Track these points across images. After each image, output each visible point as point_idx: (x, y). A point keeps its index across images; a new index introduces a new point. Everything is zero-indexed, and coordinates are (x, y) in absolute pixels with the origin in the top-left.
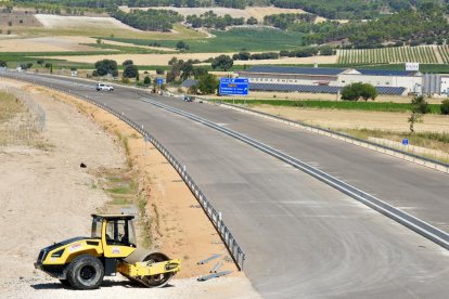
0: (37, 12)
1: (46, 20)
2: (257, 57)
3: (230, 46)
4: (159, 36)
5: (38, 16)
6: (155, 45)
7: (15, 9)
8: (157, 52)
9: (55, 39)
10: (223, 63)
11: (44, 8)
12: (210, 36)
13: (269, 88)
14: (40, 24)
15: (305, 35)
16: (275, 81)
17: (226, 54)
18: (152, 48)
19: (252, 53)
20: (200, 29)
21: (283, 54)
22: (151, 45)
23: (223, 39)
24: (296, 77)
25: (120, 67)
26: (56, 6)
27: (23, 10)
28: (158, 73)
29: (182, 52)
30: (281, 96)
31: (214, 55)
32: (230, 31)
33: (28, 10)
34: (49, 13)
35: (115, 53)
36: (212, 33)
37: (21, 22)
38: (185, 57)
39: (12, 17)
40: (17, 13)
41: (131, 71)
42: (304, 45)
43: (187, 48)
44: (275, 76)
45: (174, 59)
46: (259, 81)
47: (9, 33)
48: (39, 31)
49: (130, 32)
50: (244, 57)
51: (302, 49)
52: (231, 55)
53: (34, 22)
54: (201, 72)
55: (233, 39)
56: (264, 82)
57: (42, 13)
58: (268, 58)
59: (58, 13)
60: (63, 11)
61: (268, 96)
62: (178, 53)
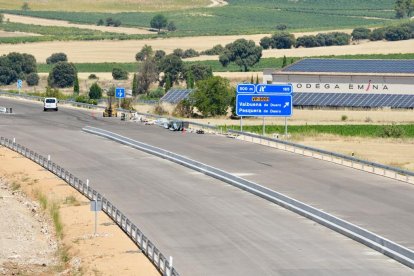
2: (308, 43)
3: (255, 22)
6: (110, 23)
8: (112, 37)
10: (242, 56)
13: (334, 103)
16: (344, 88)
17: (247, 38)
18: (103, 29)
19: (298, 35)
21: (359, 36)
22: (100, 23)
24: (384, 79)
25: (42, 68)
28: (117, 76)
29: (163, 35)
30: (357, 117)
31: (225, 41)
35: (32, 40)
38: (168, 45)
41: (63, 74)
42: (399, 16)
43: (172, 28)
44: (342, 79)
45: (147, 50)
46: (313, 89)
50: (283, 43)
51: (396, 23)
52: (256, 39)
54: (199, 73)
56: (322, 89)
58: (329, 43)
61: (332, 117)
62: (155, 38)
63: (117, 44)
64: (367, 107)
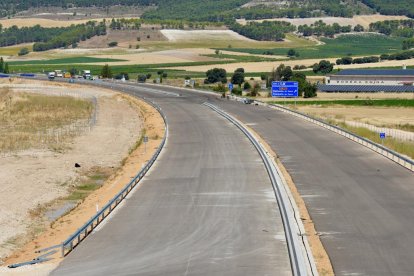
0: (163, 28)
1: (171, 34)
2: (359, 61)
3: (335, 52)
4: (273, 45)
5: (164, 32)
6: (268, 53)
7: (143, 26)
8: (268, 60)
9: (178, 51)
10: (323, 68)
11: (169, 24)
12: (320, 43)
13: (358, 90)
14: (165, 39)
15: (406, 39)
16: (363, 83)
17: (326, 60)
18: (265, 56)
19: (354, 58)
20: (311, 38)
21: (384, 58)
22: (264, 54)
23: (331, 45)
24: (382, 79)
25: (230, 75)
26: (179, 21)
27: (150, 26)
28: (263, 79)
29: (293, 59)
30: (363, 96)
31: (318, 61)
32: (339, 38)
33: (154, 26)
34: (173, 28)
35: (227, 62)
36: (322, 40)
37: (148, 37)
38: (292, 64)
39: (140, 33)
40: (144, 29)
41: (238, 77)
42: (404, 48)
43: (298, 56)
45: (282, 66)
46: (349, 84)
47: (138, 47)
48: (164, 44)
49: (246, 43)
50: (347, 62)
51: (401, 52)
52: (333, 61)
53: (160, 36)
54: (301, 76)
55: (340, 45)
56: (353, 84)
57: (167, 28)
58: (369, 62)
59: (181, 28)
60: (185, 26)
61: (351, 96)
62: (287, 60)
63: (270, 63)
64: (373, 92)
